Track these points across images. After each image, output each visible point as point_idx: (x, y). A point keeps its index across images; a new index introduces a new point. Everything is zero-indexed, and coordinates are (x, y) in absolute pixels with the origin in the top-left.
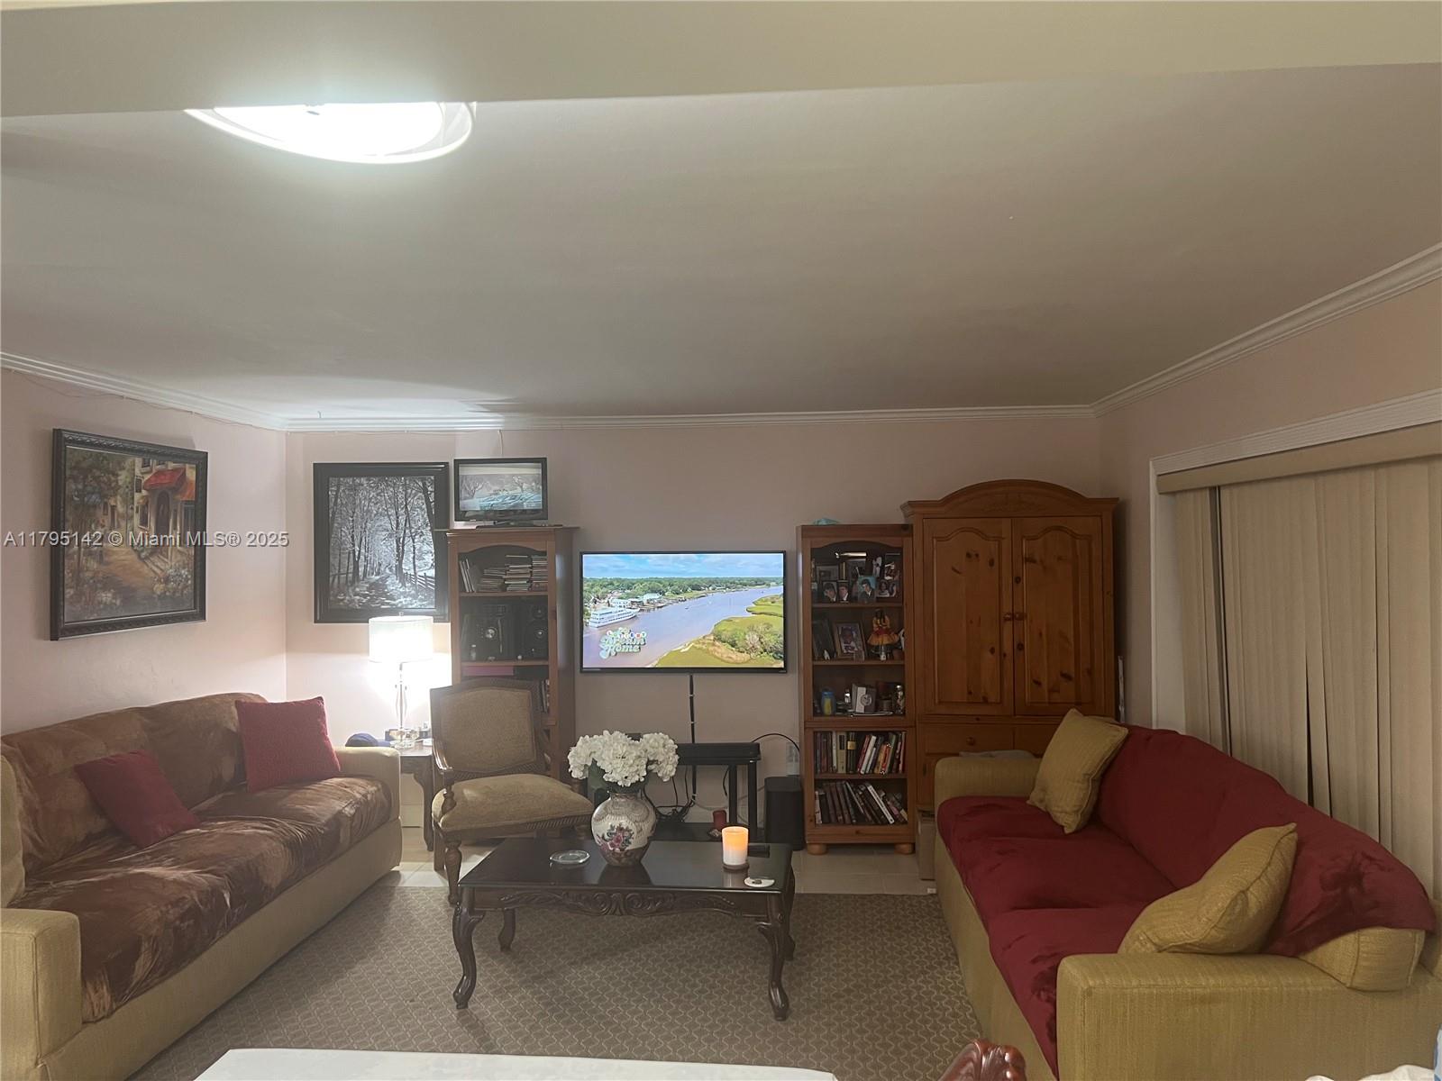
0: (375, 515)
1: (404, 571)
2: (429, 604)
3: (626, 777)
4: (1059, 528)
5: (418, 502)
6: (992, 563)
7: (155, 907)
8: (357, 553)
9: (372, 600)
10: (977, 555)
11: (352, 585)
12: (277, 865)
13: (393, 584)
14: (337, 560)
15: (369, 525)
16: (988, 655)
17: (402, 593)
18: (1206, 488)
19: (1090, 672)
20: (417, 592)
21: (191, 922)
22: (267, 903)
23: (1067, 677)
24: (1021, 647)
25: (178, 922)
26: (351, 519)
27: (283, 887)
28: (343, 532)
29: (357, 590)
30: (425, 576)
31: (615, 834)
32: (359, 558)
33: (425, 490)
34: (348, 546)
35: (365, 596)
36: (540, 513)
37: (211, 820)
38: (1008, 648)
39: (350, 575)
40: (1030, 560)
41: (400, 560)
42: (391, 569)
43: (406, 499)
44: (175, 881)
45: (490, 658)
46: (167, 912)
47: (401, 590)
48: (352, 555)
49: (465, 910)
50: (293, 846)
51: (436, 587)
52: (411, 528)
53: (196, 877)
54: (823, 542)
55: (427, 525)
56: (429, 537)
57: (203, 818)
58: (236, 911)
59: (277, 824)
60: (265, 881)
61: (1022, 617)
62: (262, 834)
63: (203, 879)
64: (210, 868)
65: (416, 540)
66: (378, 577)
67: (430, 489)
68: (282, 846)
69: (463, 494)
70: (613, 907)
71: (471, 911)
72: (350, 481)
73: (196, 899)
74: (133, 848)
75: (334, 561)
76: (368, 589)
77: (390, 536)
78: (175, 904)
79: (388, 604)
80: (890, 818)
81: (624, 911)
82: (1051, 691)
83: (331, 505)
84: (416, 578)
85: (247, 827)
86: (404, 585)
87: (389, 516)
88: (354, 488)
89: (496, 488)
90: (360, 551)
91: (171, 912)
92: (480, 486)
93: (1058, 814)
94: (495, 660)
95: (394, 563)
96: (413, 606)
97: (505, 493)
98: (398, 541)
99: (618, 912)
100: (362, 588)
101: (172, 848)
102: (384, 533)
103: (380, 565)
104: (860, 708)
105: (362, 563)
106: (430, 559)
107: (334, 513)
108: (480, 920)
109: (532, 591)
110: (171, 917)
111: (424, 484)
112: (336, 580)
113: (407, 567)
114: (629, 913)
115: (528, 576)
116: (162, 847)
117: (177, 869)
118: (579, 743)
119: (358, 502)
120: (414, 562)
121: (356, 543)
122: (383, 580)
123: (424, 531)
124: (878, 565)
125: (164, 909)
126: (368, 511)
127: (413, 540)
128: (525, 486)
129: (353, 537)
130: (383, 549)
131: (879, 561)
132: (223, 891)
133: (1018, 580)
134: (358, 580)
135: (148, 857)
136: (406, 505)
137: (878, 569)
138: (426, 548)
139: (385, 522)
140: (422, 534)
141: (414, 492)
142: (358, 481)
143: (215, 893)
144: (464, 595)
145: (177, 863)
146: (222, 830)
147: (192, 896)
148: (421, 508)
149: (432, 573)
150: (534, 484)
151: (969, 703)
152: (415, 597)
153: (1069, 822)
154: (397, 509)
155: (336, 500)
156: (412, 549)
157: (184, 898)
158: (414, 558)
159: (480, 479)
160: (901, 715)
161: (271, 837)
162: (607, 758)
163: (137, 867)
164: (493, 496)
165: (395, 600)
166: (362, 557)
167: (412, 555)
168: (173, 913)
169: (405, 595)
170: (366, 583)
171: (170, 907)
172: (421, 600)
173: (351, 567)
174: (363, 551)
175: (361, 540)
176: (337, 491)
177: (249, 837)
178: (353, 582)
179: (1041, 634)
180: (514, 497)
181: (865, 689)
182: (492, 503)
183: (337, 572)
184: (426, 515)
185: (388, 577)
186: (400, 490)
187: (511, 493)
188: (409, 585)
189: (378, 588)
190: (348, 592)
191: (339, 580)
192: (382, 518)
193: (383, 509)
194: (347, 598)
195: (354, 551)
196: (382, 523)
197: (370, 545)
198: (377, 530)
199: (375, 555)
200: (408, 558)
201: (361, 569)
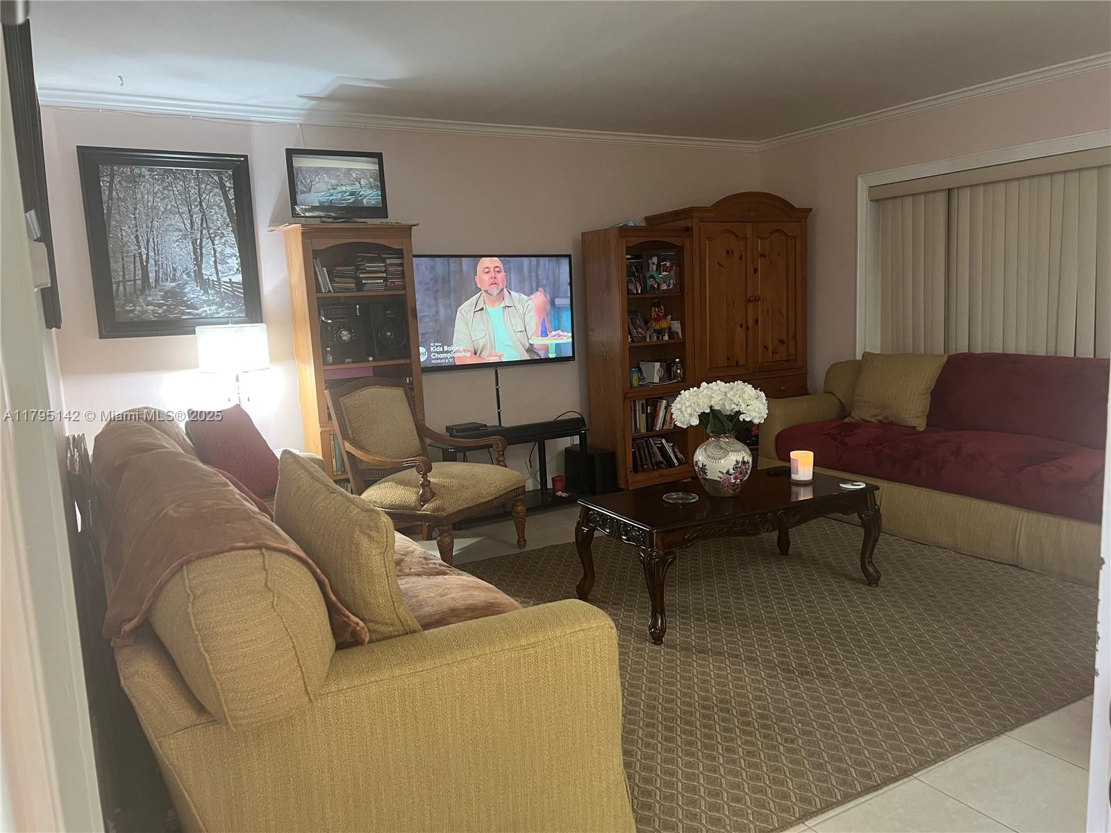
0: (163, 213)
1: (205, 277)
2: (237, 312)
4: (779, 231)
5: (214, 199)
6: (741, 259)
8: (144, 257)
9: (169, 310)
10: (733, 252)
11: (142, 294)
13: (194, 291)
14: (121, 265)
15: (156, 224)
16: (739, 329)
17: (205, 301)
19: (795, 337)
20: (223, 299)
23: (781, 341)
24: (757, 321)
26: (133, 216)
28: (123, 232)
29: (150, 298)
30: (231, 282)
31: (740, 467)
32: (147, 261)
33: (222, 187)
34: (132, 248)
35: (160, 306)
36: (381, 210)
38: (751, 323)
39: (139, 282)
40: (763, 255)
41: (199, 264)
42: (188, 275)
43: (200, 196)
45: (347, 360)
47: (204, 298)
48: (138, 259)
51: (244, 293)
52: (208, 228)
54: (634, 241)
55: (228, 226)
56: (232, 238)
61: (757, 300)
65: (216, 242)
66: (174, 284)
67: (228, 184)
69: (300, 187)
72: (127, 170)
75: (115, 266)
76: (164, 298)
77: (185, 237)
79: (189, 313)
80: (675, 461)
82: (774, 353)
83: (105, 198)
84: (220, 284)
86: (206, 292)
87: (180, 214)
88: (134, 180)
89: (333, 182)
90: (147, 255)
92: (317, 179)
95: (192, 268)
96: (220, 315)
97: (344, 188)
98: (194, 243)
100: (156, 296)
102: (176, 234)
103: (175, 270)
104: (656, 380)
105: (152, 269)
106: (234, 263)
107: (109, 208)
109: (387, 290)
111: (221, 179)
112: (121, 288)
113: (208, 272)
115: (384, 275)
119: (139, 196)
120: (216, 267)
121: (143, 244)
122: (182, 287)
123: (225, 232)
124: (654, 263)
126: (153, 208)
127: (213, 244)
128: (363, 181)
129: (137, 237)
130: (177, 252)
131: (655, 260)
133: (756, 271)
134: (150, 288)
136: (200, 203)
138: (228, 251)
139: (176, 221)
140: (223, 236)
141: (208, 187)
142: (137, 171)
144: (320, 295)
148: (218, 206)
149: (238, 278)
150: (372, 180)
151: (727, 366)
152: (221, 305)
154: (189, 206)
155: (110, 193)
156: (212, 252)
158: (215, 262)
159: (318, 171)
160: (682, 382)
164: (332, 191)
165: (197, 309)
166: (152, 261)
167: (213, 259)
169: (209, 303)
170: (160, 291)
172: (228, 308)
173: (139, 273)
174: (151, 254)
175: (148, 241)
176: (111, 182)
178: (143, 291)
179: (768, 312)
180: (352, 194)
182: (331, 198)
183: (121, 278)
184: (225, 214)
185: (186, 283)
186: (192, 184)
187: (349, 188)
188: (213, 292)
189: (175, 296)
190: (139, 302)
191: (125, 289)
192: (172, 216)
193: (172, 206)
194: (138, 308)
195: (140, 253)
196: (173, 222)
197: (160, 247)
198: (167, 230)
199: (167, 259)
200: (207, 263)
201: (152, 275)
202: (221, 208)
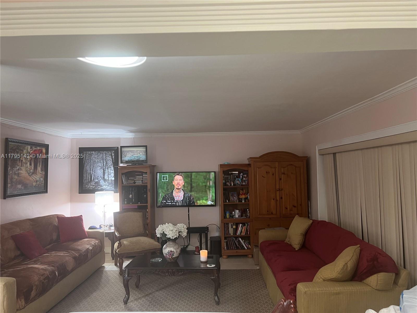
0: (97, 162)
1: (105, 178)
2: (112, 188)
3: (173, 236)
4: (291, 165)
5: (109, 158)
6: (273, 175)
7: (36, 276)
8: (91, 173)
9: (96, 187)
10: (269, 172)
12: (71, 264)
13: (102, 182)
14: (86, 175)
15: (95, 165)
16: (273, 200)
17: (104, 185)
18: (331, 153)
19: (301, 205)
20: (109, 184)
21: (47, 280)
22: (68, 275)
23: (295, 207)
24: (282, 198)
25: (43, 281)
26: (90, 163)
27: (73, 270)
28: (87, 167)
29: (91, 184)
30: (111, 180)
31: (170, 253)
32: (92, 175)
33: (111, 155)
34: (89, 171)
35: (94, 186)
36: (146, 161)
37: (51, 251)
38: (278, 198)
39: (89, 180)
40: (284, 174)
41: (104, 175)
42: (101, 178)
43: (106, 158)
44: (42, 269)
45: (131, 203)
46: (40, 278)
47: (104, 184)
48: (90, 174)
49: (126, 276)
50: (75, 258)
51: (114, 183)
52: (107, 166)
53: (48, 267)
54: (226, 169)
55: (112, 165)
56: (113, 168)
57: (48, 251)
58: (59, 277)
59: (70, 252)
60: (67, 268)
61: (282, 190)
62: (66, 255)
63: (50, 268)
64: (51, 265)
66: (97, 180)
67: (113, 154)
68: (72, 259)
69: (123, 156)
70: (169, 274)
71: (128, 276)
72: (90, 152)
73: (48, 274)
74: (28, 260)
75: (85, 176)
76: (95, 184)
77: (101, 168)
78: (42, 275)
79: (100, 188)
80: (246, 248)
81: (172, 275)
82: (290, 210)
84: (109, 180)
85: (61, 253)
86: (105, 182)
87: (101, 163)
88: (91, 155)
89: (133, 154)
90: (92, 173)
91: (41, 278)
92: (128, 154)
93: (294, 245)
94: (132, 204)
95: (102, 176)
96: (108, 189)
97: (135, 156)
98: (103, 170)
99: (171, 275)
100: (93, 183)
101: (39, 260)
102: (99, 167)
103: (98, 177)
104: (237, 216)
105: (93, 176)
106: (113, 175)
107: (85, 162)
108: (130, 279)
109: (143, 184)
110: (41, 279)
111: (111, 153)
112: (85, 181)
113: (106, 177)
114: (174, 275)
115: (142, 179)
116: (37, 259)
117: (42, 265)
118: (159, 227)
119: (92, 158)
120: (108, 176)
121: (91, 170)
122: (99, 181)
124: (241, 175)
125: (39, 277)
126: (95, 161)
127: (108, 170)
128: (141, 154)
129: (90, 169)
130: (99, 172)
131: (242, 174)
132: (56, 272)
133: (281, 179)
134: (92, 181)
135: (33, 262)
136: (106, 159)
137: (242, 176)
138: (112, 172)
139: (100, 164)
140: (110, 168)
141: (108, 155)
142: (92, 152)
143: (53, 272)
144: (123, 185)
145: (42, 263)
146: (54, 254)
147: (47, 273)
148: (110, 160)
149: (113, 179)
150: (143, 153)
151: (267, 214)
152: (108, 186)
153: (297, 247)
154: (103, 160)
155: (85, 158)
156: (108, 172)
157: (45, 274)
158: (108, 175)
159: (128, 151)
160: (248, 218)
161: (68, 256)
162: (167, 231)
163: (30, 265)
164: (132, 157)
165: (102, 187)
166: (93, 174)
168: (42, 278)
169: (105, 185)
170: (94, 182)
171: (41, 276)
172: (110, 187)
173: (90, 177)
174: (93, 173)
175: (93, 169)
176: (86, 155)
177: (62, 256)
178: (90, 182)
179: (287, 194)
180: (137, 157)
181: (238, 211)
182: (131, 158)
183: (85, 179)
184: (112, 162)
185: (101, 180)
186: (104, 155)
187: (137, 155)
188: (107, 182)
189: (97, 183)
190: (89, 185)
191: (86, 181)
192: (99, 163)
193: (99, 161)
194: (88, 186)
195: (90, 173)
196: (99, 164)
197: (95, 171)
198: (97, 167)
199: (96, 174)
200: (106, 175)
201: (93, 178)
202: (111, 161)
